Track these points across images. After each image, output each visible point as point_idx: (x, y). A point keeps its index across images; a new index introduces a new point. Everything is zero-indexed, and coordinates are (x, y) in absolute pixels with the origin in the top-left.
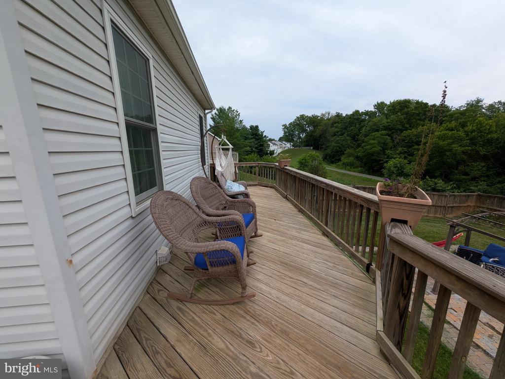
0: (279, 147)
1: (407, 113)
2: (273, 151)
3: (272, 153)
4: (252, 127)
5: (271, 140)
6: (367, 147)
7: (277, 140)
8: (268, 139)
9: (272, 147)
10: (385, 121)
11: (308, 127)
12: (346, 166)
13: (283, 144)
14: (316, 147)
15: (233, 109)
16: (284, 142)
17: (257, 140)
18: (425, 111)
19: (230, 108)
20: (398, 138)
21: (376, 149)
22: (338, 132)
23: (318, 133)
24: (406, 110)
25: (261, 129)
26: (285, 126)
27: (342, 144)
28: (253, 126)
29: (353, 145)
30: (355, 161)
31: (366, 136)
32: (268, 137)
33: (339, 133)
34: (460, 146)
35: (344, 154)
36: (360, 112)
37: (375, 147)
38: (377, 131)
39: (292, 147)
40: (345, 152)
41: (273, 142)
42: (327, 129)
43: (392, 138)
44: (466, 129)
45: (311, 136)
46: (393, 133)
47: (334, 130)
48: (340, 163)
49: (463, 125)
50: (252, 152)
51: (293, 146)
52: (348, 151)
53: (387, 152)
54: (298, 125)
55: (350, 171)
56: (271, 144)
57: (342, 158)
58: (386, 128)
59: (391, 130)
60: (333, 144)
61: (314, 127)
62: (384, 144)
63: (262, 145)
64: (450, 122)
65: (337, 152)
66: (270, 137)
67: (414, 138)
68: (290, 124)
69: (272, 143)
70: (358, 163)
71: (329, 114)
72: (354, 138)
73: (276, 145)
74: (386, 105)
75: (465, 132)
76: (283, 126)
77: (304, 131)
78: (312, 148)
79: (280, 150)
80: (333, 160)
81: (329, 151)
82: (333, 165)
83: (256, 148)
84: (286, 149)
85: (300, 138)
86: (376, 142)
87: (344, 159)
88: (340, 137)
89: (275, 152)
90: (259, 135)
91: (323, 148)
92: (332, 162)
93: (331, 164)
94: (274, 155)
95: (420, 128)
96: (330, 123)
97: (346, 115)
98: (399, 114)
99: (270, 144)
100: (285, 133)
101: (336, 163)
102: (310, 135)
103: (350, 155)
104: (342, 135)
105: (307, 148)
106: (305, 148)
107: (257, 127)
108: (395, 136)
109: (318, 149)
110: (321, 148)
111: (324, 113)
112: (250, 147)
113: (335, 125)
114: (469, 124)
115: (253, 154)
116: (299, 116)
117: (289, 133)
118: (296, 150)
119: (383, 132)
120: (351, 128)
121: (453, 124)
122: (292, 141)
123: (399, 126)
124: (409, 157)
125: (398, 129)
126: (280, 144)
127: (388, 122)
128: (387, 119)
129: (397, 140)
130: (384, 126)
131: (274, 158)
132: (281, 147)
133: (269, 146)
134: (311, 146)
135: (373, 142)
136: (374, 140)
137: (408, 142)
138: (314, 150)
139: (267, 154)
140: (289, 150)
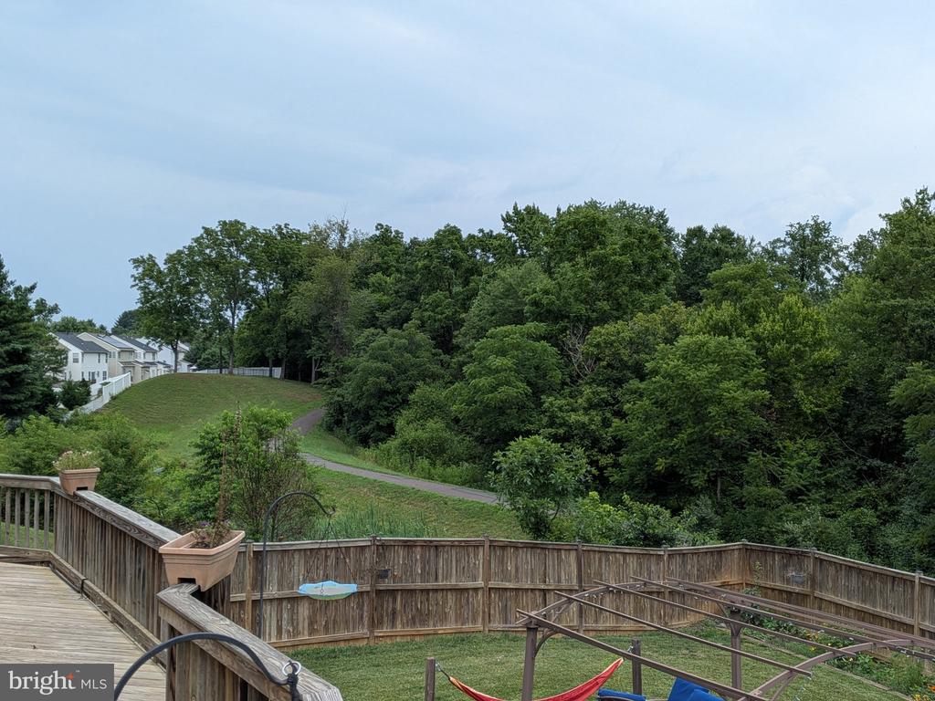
0: (116, 362)
1: (598, 261)
2: (85, 384)
3: (77, 395)
5: (70, 328)
6: (483, 382)
7: (109, 327)
8: (56, 318)
9: (78, 366)
10: (543, 281)
11: (261, 277)
12: (414, 455)
13: (140, 351)
14: (299, 371)
16: (144, 341)
18: (653, 260)
20: (581, 349)
21: (512, 391)
22: (383, 308)
23: (299, 308)
24: (598, 251)
26: (147, 267)
27: (397, 366)
29: (436, 368)
30: (447, 435)
31: (481, 333)
32: (55, 310)
33: (391, 313)
34: (745, 384)
35: (405, 402)
36: (464, 236)
37: (508, 383)
38: (519, 319)
39: (184, 368)
40: (411, 397)
41: (84, 336)
42: (337, 292)
43: (563, 353)
44: (759, 329)
45: (273, 319)
46: (564, 330)
47: (368, 298)
48: (393, 443)
49: (753, 319)
51: (191, 359)
52: (423, 391)
53: (548, 400)
54: (213, 265)
55: (431, 478)
56: (74, 351)
57: (400, 423)
58: (544, 313)
59: (556, 318)
60: (364, 362)
61: (284, 278)
62: (537, 368)
63: (18, 356)
64: (718, 304)
65: (382, 394)
67: (625, 353)
68: (171, 259)
69: (79, 344)
70: (461, 444)
71: (343, 231)
72: (444, 340)
73: (99, 351)
74: (545, 219)
75: (758, 338)
76: (137, 262)
77: (238, 293)
78: (278, 372)
79: (119, 382)
80: (366, 429)
81: (347, 392)
82: (368, 452)
84: (155, 372)
85: (223, 325)
87: (407, 427)
88: (390, 331)
89: (94, 389)
91: (326, 375)
92: (364, 441)
93: (360, 449)
94: (90, 408)
96: (351, 268)
97: (414, 241)
98: (580, 259)
99: (64, 351)
100: (147, 296)
101: (377, 441)
102: (266, 317)
103: (432, 409)
104: (400, 322)
105: (258, 371)
106: (249, 371)
108: (571, 340)
109: (306, 378)
110: (320, 375)
111: (322, 226)
113: (372, 279)
114: (763, 314)
116: (215, 226)
118: (203, 379)
119: (530, 326)
120: (433, 296)
121: (727, 311)
122: (185, 334)
123: (580, 309)
124: (616, 422)
125: (578, 318)
126: (123, 351)
127: (546, 292)
128: (549, 271)
129: (578, 358)
130: (536, 303)
131: (88, 423)
132: (127, 366)
133: (59, 359)
134: (277, 364)
135: (497, 362)
136: (502, 352)
137: (609, 365)
138: (290, 384)
139: (50, 398)
140: (172, 378)
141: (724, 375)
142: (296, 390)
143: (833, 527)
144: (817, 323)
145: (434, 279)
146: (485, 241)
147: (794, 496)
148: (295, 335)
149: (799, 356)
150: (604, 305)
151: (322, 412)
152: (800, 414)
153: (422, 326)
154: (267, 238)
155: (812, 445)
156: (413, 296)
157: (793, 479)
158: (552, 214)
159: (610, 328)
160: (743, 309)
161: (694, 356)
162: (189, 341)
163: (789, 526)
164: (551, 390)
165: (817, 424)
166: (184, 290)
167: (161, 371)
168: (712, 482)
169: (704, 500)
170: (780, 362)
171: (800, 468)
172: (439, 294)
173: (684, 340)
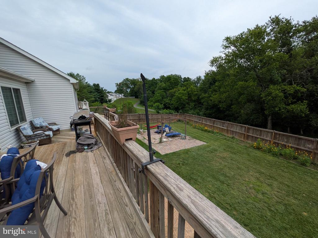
0: (115, 97)
1: (171, 82)
3: (110, 101)
4: (94, 85)
5: (109, 92)
7: (114, 92)
8: (107, 91)
9: (110, 97)
10: (164, 85)
11: (131, 85)
14: (137, 97)
15: (80, 75)
16: (118, 94)
17: (98, 93)
18: (177, 82)
19: (78, 74)
20: (168, 93)
21: (160, 98)
23: (136, 89)
25: (101, 86)
26: (117, 84)
28: (95, 84)
29: (152, 96)
31: (157, 91)
32: (107, 90)
36: (156, 79)
39: (123, 97)
40: (149, 100)
41: (110, 93)
42: (140, 87)
43: (166, 94)
45: (133, 91)
46: (166, 91)
50: (96, 101)
51: (124, 96)
54: (125, 84)
56: (109, 95)
59: (165, 89)
61: (134, 85)
62: (163, 95)
63: (102, 96)
66: (108, 91)
68: (120, 83)
69: (110, 94)
72: (153, 92)
73: (113, 95)
74: (165, 77)
75: (188, 91)
77: (129, 87)
78: (134, 97)
79: (115, 99)
81: (142, 99)
83: (99, 98)
85: (127, 92)
89: (112, 100)
90: (100, 90)
91: (140, 97)
94: (112, 102)
95: (175, 89)
98: (168, 82)
99: (108, 95)
100: (117, 88)
102: (132, 90)
105: (132, 97)
106: (130, 97)
107: (98, 85)
108: (167, 92)
109: (138, 98)
111: (138, 78)
112: (94, 97)
114: (189, 88)
115: (96, 103)
116: (125, 79)
117: (120, 89)
118: (125, 98)
119: (162, 90)
121: (185, 88)
122: (123, 93)
123: (168, 88)
124: (172, 102)
125: (168, 89)
126: (115, 95)
127: (164, 86)
128: (165, 83)
129: (168, 94)
130: (163, 88)
131: (111, 104)
132: (116, 97)
133: (107, 96)
134: (134, 96)
136: (158, 94)
137: (171, 95)
138: (135, 99)
139: (107, 101)
140: (122, 98)
141: (183, 95)
142: (136, 99)
143: (194, 112)
144: (195, 89)
145: (152, 85)
146: (158, 80)
147: (191, 109)
148: (136, 93)
149: (193, 93)
150: (171, 88)
151: (139, 102)
152: (193, 100)
153: (151, 91)
154: (132, 80)
155: (193, 103)
156: (150, 87)
157: (191, 107)
159: (171, 91)
160: (187, 88)
161: (179, 94)
162: (123, 94)
163: (190, 112)
164: (165, 98)
165: (194, 101)
166: (122, 87)
167: (120, 97)
168: (182, 108)
169: (181, 110)
170: (191, 94)
171: (192, 106)
172: (153, 87)
173: (179, 91)
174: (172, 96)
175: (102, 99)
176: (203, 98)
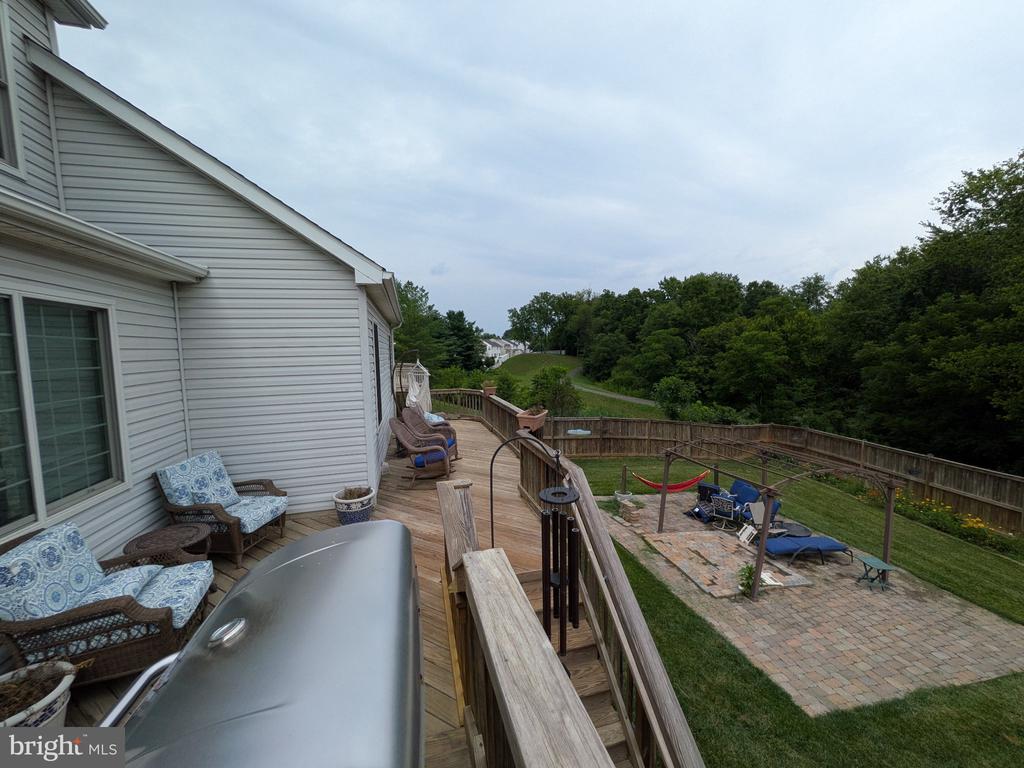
0: (503, 349)
1: (704, 300)
2: (493, 358)
3: (490, 362)
4: (451, 315)
5: (487, 337)
6: (649, 354)
7: (501, 337)
8: (482, 334)
9: (490, 351)
10: (678, 310)
11: (556, 314)
12: (619, 385)
13: (512, 345)
14: (572, 352)
15: (415, 286)
16: (513, 341)
17: (461, 338)
18: (731, 298)
19: (410, 283)
20: (695, 339)
21: (663, 358)
22: (606, 325)
23: (571, 326)
24: (704, 295)
25: (469, 318)
26: (513, 313)
27: (612, 349)
28: (453, 313)
29: (629, 349)
30: (634, 377)
31: (649, 333)
32: (482, 331)
33: (608, 328)
34: (776, 353)
35: (615, 364)
36: (642, 292)
37: (660, 354)
38: (666, 326)
39: (528, 351)
40: (618, 361)
41: (492, 340)
42: (587, 319)
43: (686, 341)
44: (784, 328)
45: (561, 331)
46: (686, 332)
47: (600, 320)
48: (611, 380)
49: (781, 322)
50: (451, 362)
51: (530, 348)
52: (623, 359)
53: (679, 362)
54: (538, 310)
55: (626, 394)
56: (489, 346)
57: (613, 372)
58: (678, 324)
59: (683, 326)
60: (597, 347)
61: (565, 314)
62: (674, 348)
63: (470, 348)
64: (763, 316)
65: (605, 360)
66: (485, 332)
67: (716, 341)
68: (522, 309)
69: (490, 343)
70: (638, 380)
71: (589, 293)
72: (632, 337)
73: (498, 346)
74: (679, 283)
75: (783, 332)
76: (510, 311)
77: (548, 321)
78: (563, 352)
79: (505, 357)
80: (599, 374)
81: (591, 359)
82: (600, 384)
83: (459, 354)
84: (517, 353)
85: (542, 334)
86: (661, 346)
87: (617, 374)
88: (609, 334)
89: (496, 360)
90: (465, 328)
91: (582, 353)
92: (598, 379)
93: (597, 383)
94: (495, 367)
95: (724, 325)
96: (592, 308)
97: (620, 296)
98: (695, 299)
99: (485, 346)
100: (514, 324)
101: (603, 380)
102: (559, 330)
103: (627, 366)
104: (612, 330)
105: (556, 352)
106: (551, 352)
107: (461, 314)
108: (689, 335)
109: (575, 355)
110: (580, 353)
111: (581, 292)
112: (448, 351)
113: (602, 313)
114: (786, 320)
115: (453, 367)
116: (538, 295)
117: (521, 327)
118: (535, 355)
119: (671, 330)
120: (628, 319)
121: (767, 320)
122: (528, 338)
123: (695, 321)
124: (711, 371)
125: (694, 326)
126: (506, 345)
127: (679, 315)
128: (680, 306)
129: (693, 343)
130: (674, 320)
131: (494, 372)
132: (508, 351)
133: (484, 349)
134: (563, 349)
135: (657, 346)
136: (658, 342)
137: (708, 346)
138: (568, 357)
139: (481, 363)
140: (524, 355)
141: (766, 349)
142: (570, 359)
143: (819, 419)
144: (815, 324)
145: (628, 311)
146: (652, 294)
147: (799, 404)
148: (571, 337)
149: (805, 339)
150: (707, 319)
151: (581, 368)
152: (805, 367)
153: (623, 332)
154: (559, 298)
155: (810, 381)
156: (619, 319)
157: (799, 396)
158: (682, 280)
159: (709, 329)
160: (776, 319)
161: (750, 341)
162: (530, 341)
163: (796, 418)
164: (681, 357)
165: (813, 371)
166: (527, 321)
167: (520, 353)
168: (757, 398)
169: (753, 405)
170: (795, 342)
171: (803, 392)
172: (630, 317)
173: (746, 334)
174: (714, 348)
175: (469, 357)
176: (872, 360)
